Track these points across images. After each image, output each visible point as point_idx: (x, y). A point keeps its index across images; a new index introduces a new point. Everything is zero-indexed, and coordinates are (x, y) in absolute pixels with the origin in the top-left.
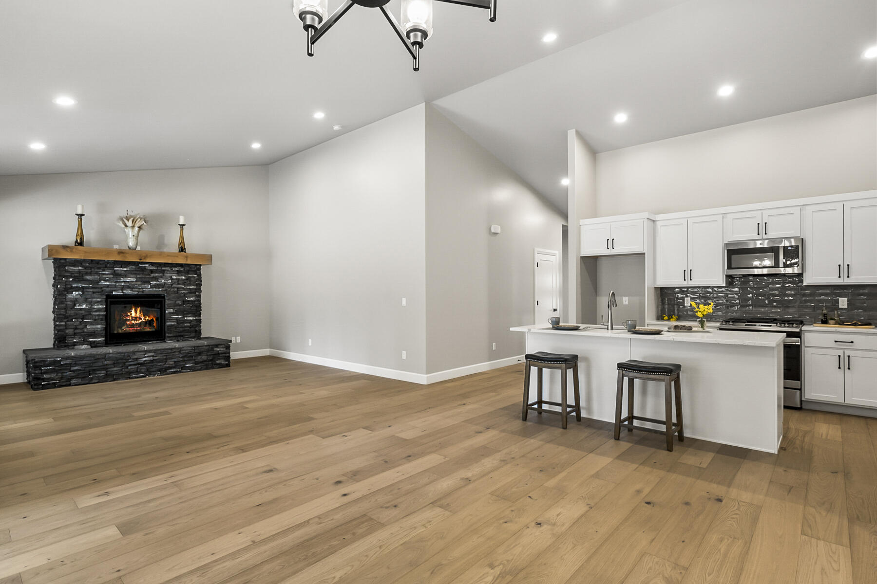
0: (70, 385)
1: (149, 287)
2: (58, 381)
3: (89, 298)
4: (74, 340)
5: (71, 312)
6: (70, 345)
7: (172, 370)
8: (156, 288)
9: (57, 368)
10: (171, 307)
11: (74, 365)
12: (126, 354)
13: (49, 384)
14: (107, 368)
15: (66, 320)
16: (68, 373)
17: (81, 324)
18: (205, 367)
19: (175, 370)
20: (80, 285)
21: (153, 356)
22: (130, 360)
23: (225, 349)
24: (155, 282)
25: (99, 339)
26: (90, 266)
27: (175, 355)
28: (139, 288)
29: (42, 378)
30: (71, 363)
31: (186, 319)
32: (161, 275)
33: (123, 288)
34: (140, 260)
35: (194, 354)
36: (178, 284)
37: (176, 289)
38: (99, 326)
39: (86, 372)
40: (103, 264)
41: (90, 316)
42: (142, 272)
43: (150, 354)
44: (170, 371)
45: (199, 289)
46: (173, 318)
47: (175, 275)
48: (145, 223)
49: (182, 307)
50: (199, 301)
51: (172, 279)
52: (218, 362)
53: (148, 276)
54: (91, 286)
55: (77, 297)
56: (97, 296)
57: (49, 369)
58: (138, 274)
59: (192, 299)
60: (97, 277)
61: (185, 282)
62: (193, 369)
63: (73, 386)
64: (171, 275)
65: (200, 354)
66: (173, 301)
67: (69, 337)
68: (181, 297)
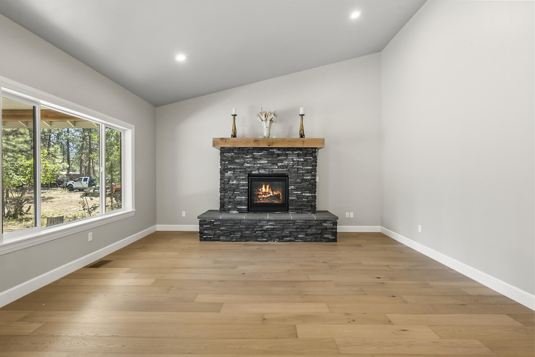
0: (219, 240)
1: (277, 168)
2: (212, 237)
3: (238, 176)
4: (229, 207)
5: (227, 186)
6: (226, 210)
7: (288, 239)
8: (281, 168)
9: (211, 227)
10: (292, 185)
11: (222, 226)
12: (255, 221)
13: (208, 238)
14: (242, 231)
15: (224, 192)
16: (218, 231)
17: (233, 195)
18: (314, 239)
19: (289, 239)
20: (232, 167)
21: (273, 225)
22: (257, 227)
23: (332, 225)
24: (281, 164)
25: (244, 207)
26: (238, 152)
27: (290, 226)
28: (270, 169)
29: (204, 233)
30: (220, 225)
31: (303, 195)
32: (285, 157)
33: (259, 169)
34: (269, 146)
35: (305, 227)
36: (298, 165)
37: (296, 170)
38: (244, 197)
39: (228, 232)
40: (246, 150)
41: (238, 189)
42: (271, 156)
43: (271, 223)
44: (287, 239)
45: (314, 170)
46: (294, 193)
47: (296, 157)
48: (274, 117)
49: (301, 185)
50: (315, 179)
51: (293, 161)
52: (325, 236)
53: (276, 159)
54: (239, 167)
55: (231, 175)
56: (242, 175)
57: (208, 227)
58: (269, 158)
59: (308, 178)
60: (242, 160)
61: (304, 164)
62: (304, 240)
63: (221, 241)
64: (293, 157)
65: (310, 227)
66: (294, 179)
67: (226, 204)
68: (300, 176)
